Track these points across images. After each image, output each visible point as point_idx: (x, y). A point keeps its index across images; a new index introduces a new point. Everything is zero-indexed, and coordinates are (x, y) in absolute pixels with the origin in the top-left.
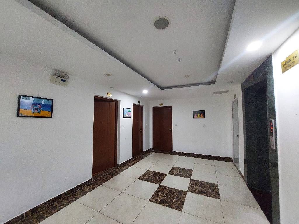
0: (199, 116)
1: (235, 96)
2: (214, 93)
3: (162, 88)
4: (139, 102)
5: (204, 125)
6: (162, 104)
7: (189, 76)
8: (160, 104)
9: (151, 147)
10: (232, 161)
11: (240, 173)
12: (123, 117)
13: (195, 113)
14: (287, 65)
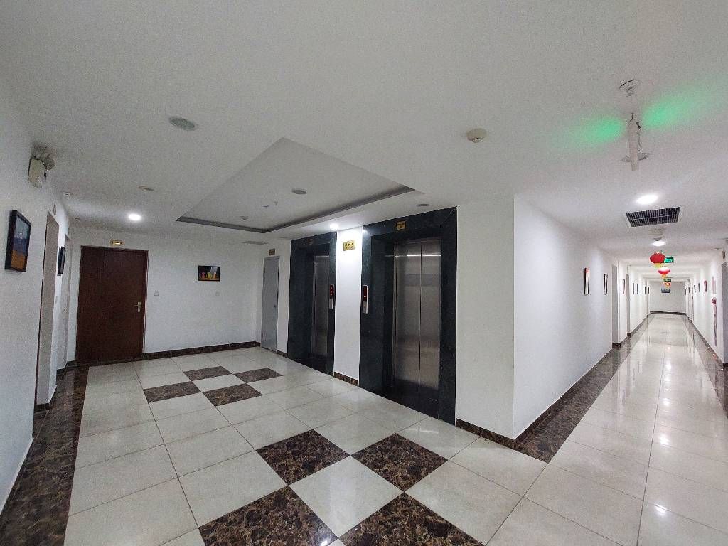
1: (272, 252)
5: (218, 294)
6: (120, 242)
7: (248, 218)
8: (112, 242)
10: (258, 345)
11: (278, 353)
13: (204, 272)
14: (348, 246)
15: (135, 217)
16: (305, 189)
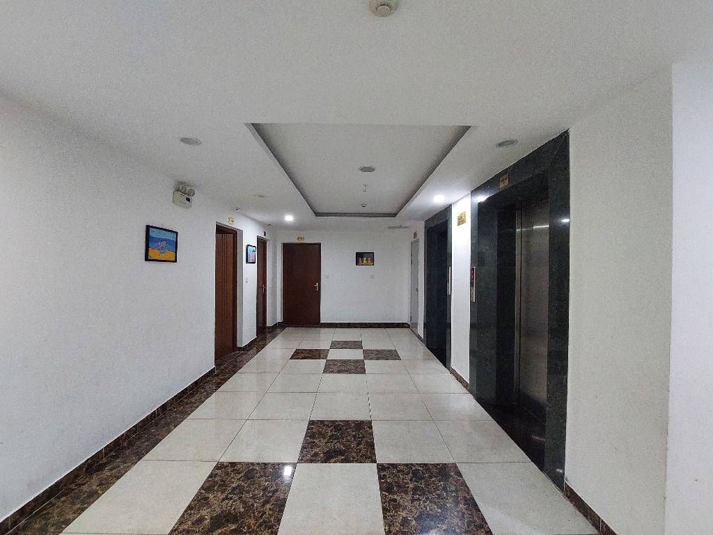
0: (365, 262)
1: (415, 235)
2: (390, 228)
3: (317, 214)
4: (265, 235)
5: (372, 277)
6: (302, 239)
7: (366, 205)
8: (298, 238)
9: (279, 319)
10: (409, 327)
11: (419, 337)
12: (247, 262)
13: (360, 257)
14: (461, 221)
15: (289, 218)
16: (373, 165)
